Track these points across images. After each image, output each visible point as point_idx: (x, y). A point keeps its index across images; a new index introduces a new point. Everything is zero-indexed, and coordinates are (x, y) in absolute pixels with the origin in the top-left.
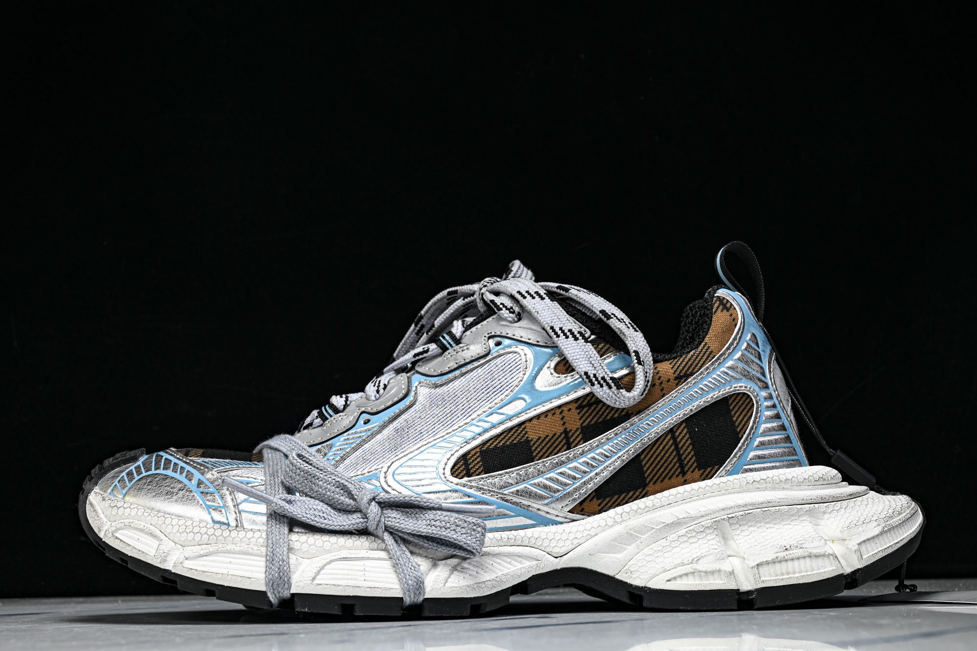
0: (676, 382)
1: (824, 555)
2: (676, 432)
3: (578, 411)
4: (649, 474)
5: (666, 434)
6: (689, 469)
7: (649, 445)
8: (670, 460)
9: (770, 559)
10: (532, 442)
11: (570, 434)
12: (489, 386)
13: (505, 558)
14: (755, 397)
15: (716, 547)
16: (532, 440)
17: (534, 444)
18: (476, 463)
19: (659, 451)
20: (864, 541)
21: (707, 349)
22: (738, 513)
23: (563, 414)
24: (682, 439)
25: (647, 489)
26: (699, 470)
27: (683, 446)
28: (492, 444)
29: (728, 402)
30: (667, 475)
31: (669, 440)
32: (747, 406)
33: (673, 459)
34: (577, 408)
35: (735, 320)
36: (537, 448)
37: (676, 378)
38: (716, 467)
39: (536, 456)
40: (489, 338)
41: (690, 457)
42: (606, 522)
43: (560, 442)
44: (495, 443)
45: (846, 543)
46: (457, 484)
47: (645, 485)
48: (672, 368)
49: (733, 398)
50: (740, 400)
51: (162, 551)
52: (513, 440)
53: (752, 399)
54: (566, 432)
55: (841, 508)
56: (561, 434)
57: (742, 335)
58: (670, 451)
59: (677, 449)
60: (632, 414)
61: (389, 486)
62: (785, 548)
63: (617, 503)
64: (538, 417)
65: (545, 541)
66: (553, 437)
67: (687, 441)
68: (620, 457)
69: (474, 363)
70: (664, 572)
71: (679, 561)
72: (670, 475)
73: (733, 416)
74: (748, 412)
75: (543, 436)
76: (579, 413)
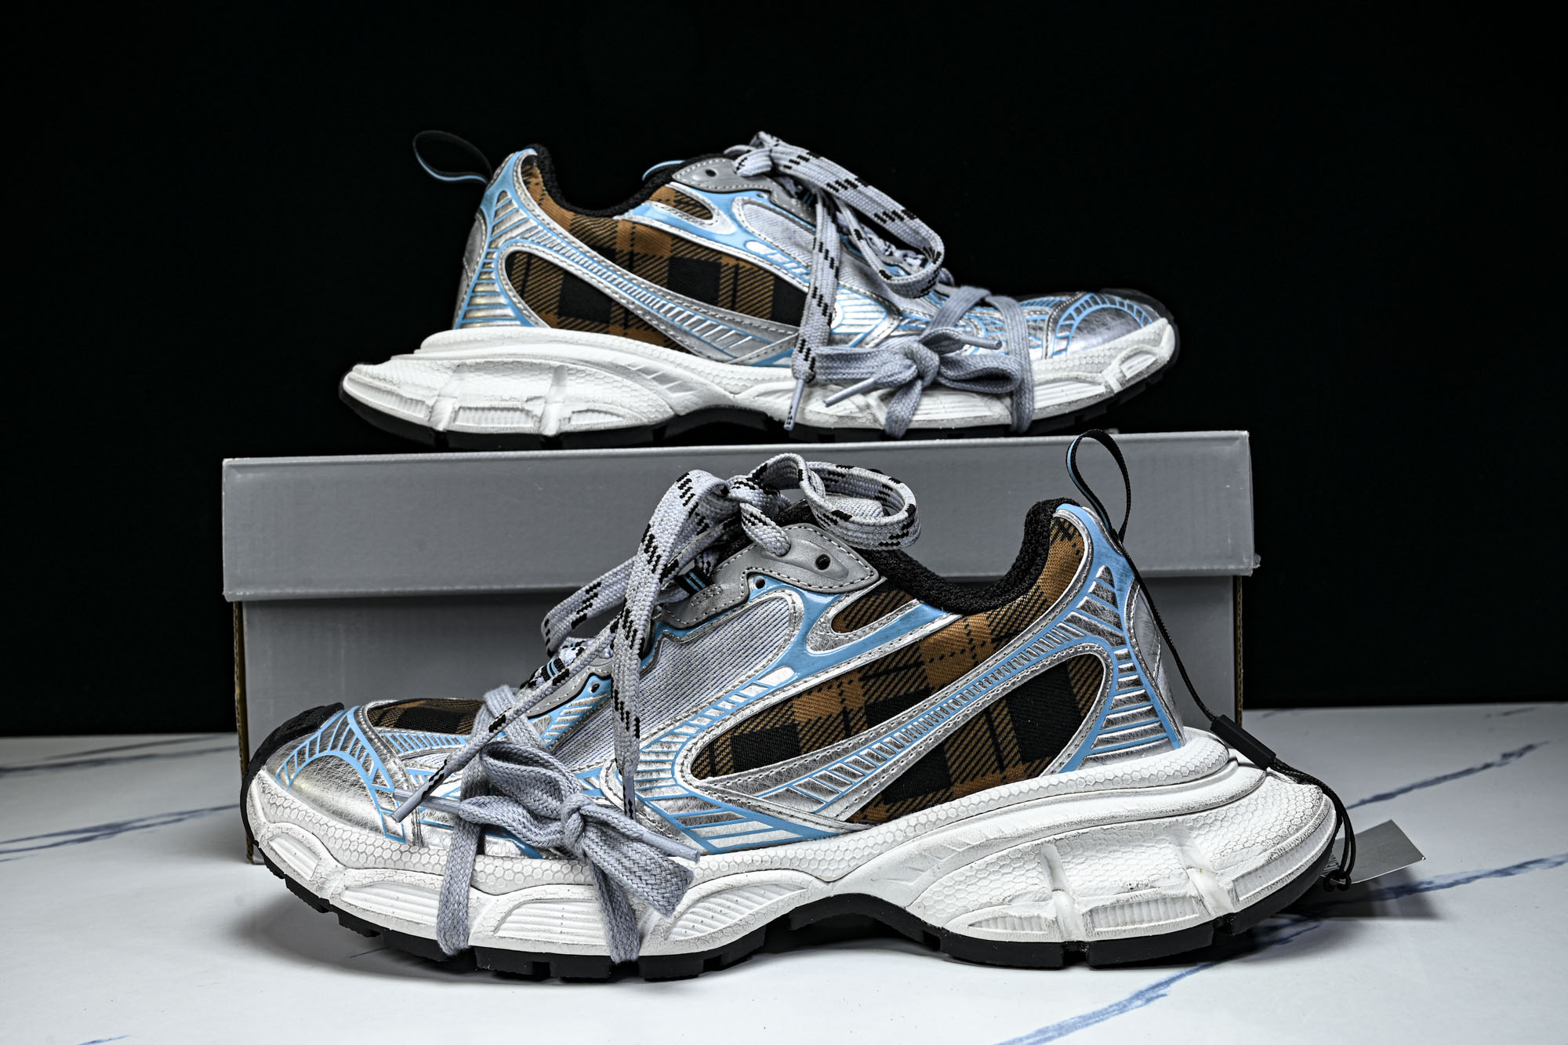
0: (995, 645)
1: (1184, 898)
2: (992, 713)
3: (862, 684)
4: (955, 771)
5: (980, 716)
6: (1009, 763)
7: (956, 731)
8: (984, 750)
9: (1108, 903)
10: (799, 727)
11: (851, 716)
12: (748, 646)
13: (757, 890)
14: (1105, 660)
15: (1037, 881)
16: (798, 724)
17: (801, 730)
18: (724, 756)
19: (969, 739)
20: (1243, 876)
21: (1040, 596)
22: (1069, 833)
23: (842, 688)
24: (1000, 723)
25: (953, 789)
26: (1024, 764)
27: (1002, 731)
28: (747, 727)
29: (1066, 669)
30: (979, 771)
31: (983, 724)
32: (1093, 671)
33: (988, 750)
34: (861, 680)
35: (1079, 553)
36: (805, 735)
37: (993, 641)
38: (1048, 759)
39: (803, 747)
40: (749, 575)
41: (1011, 745)
42: (894, 836)
43: (837, 727)
44: (751, 727)
45: (1217, 878)
46: (697, 787)
47: (949, 785)
48: (989, 626)
49: (1073, 663)
50: (1083, 665)
51: (319, 875)
52: (775, 724)
53: (1100, 662)
54: (845, 712)
55: (1216, 820)
56: (839, 715)
57: (1088, 573)
58: (984, 739)
59: (994, 736)
60: (934, 688)
61: (610, 789)
62: (1130, 887)
63: (911, 807)
64: (809, 691)
65: (812, 862)
66: (827, 720)
67: (1007, 724)
68: (915, 748)
69: (729, 613)
70: (967, 911)
71: (986, 899)
72: (984, 770)
73: (1074, 687)
74: (1094, 679)
75: (814, 719)
76: (863, 687)
